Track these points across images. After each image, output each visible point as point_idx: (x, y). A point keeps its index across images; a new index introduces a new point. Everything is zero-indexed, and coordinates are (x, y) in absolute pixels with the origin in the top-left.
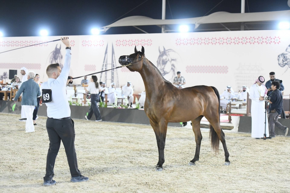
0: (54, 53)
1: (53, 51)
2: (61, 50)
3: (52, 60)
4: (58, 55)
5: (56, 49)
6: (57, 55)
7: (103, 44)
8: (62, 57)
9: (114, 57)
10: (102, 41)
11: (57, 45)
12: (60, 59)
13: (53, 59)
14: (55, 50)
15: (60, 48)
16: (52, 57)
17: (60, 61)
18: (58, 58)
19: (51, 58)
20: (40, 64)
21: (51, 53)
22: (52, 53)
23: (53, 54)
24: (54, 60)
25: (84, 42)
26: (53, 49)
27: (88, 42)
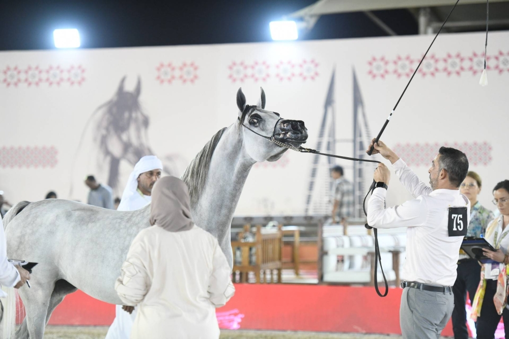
0: (114, 110)
1: (110, 102)
2: (143, 99)
3: (104, 132)
4: (130, 118)
5: (121, 91)
6: (126, 115)
7: (317, 74)
8: (146, 122)
9: (364, 115)
10: (313, 61)
11: (123, 81)
12: (138, 130)
13: (107, 129)
14: (115, 99)
15: (138, 90)
16: (105, 123)
17: (139, 137)
18: (128, 124)
19: (99, 127)
20: (52, 148)
21: (100, 108)
22: (104, 109)
23: (110, 111)
24: (112, 132)
25: (235, 68)
26: (110, 94)
27: (253, 67)
